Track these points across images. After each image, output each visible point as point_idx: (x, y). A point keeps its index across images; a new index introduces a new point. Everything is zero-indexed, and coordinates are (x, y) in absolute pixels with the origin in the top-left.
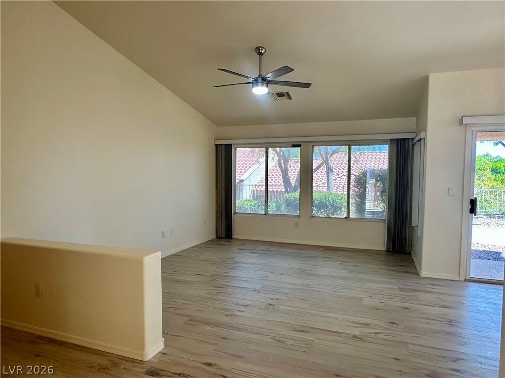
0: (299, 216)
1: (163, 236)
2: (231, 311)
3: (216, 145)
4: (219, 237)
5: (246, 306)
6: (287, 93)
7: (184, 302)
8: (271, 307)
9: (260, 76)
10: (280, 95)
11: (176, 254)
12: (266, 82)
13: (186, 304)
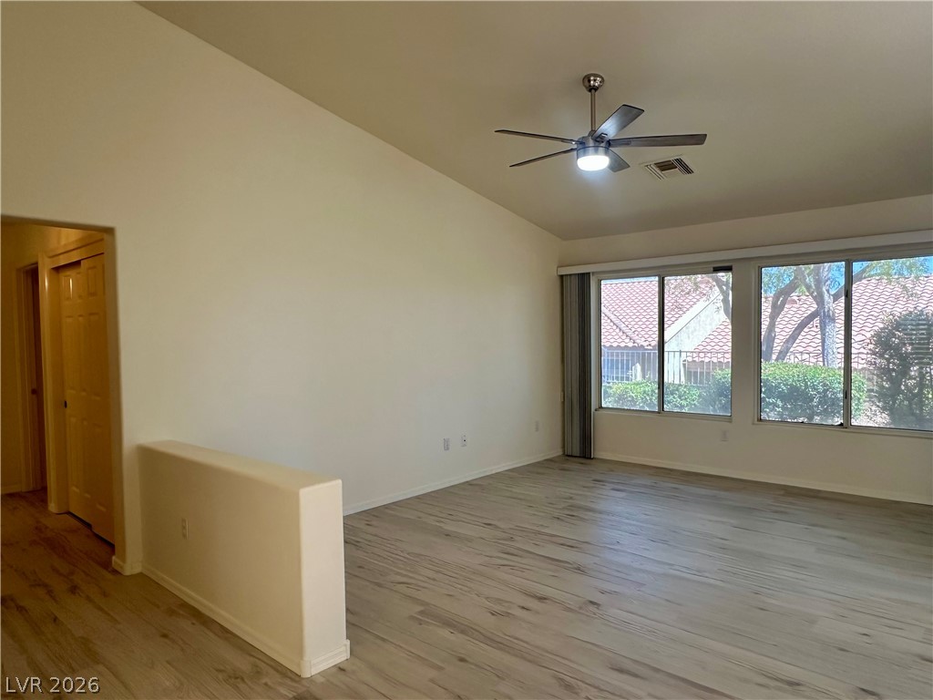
0: (729, 419)
1: (447, 448)
2: (506, 604)
3: (562, 277)
4: (568, 456)
5: (542, 599)
6: (679, 161)
7: (431, 574)
8: (592, 608)
9: (593, 131)
10: (665, 166)
11: (475, 482)
12: (603, 145)
13: (434, 580)
